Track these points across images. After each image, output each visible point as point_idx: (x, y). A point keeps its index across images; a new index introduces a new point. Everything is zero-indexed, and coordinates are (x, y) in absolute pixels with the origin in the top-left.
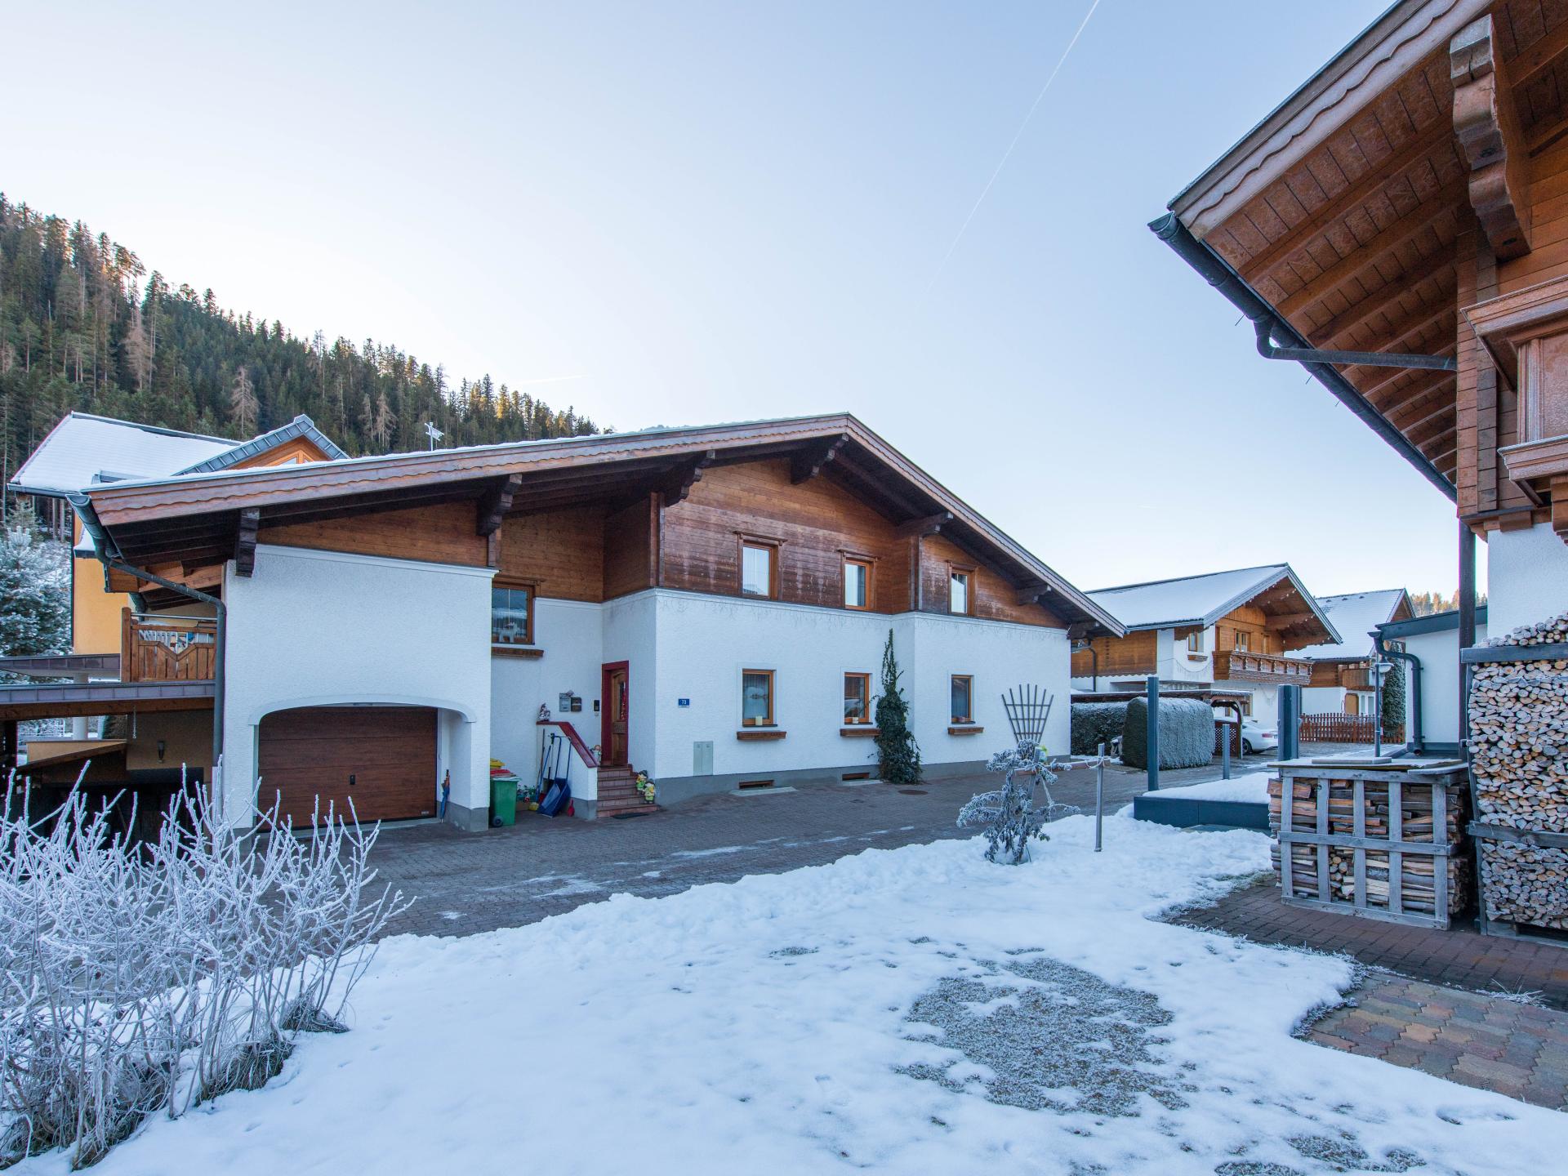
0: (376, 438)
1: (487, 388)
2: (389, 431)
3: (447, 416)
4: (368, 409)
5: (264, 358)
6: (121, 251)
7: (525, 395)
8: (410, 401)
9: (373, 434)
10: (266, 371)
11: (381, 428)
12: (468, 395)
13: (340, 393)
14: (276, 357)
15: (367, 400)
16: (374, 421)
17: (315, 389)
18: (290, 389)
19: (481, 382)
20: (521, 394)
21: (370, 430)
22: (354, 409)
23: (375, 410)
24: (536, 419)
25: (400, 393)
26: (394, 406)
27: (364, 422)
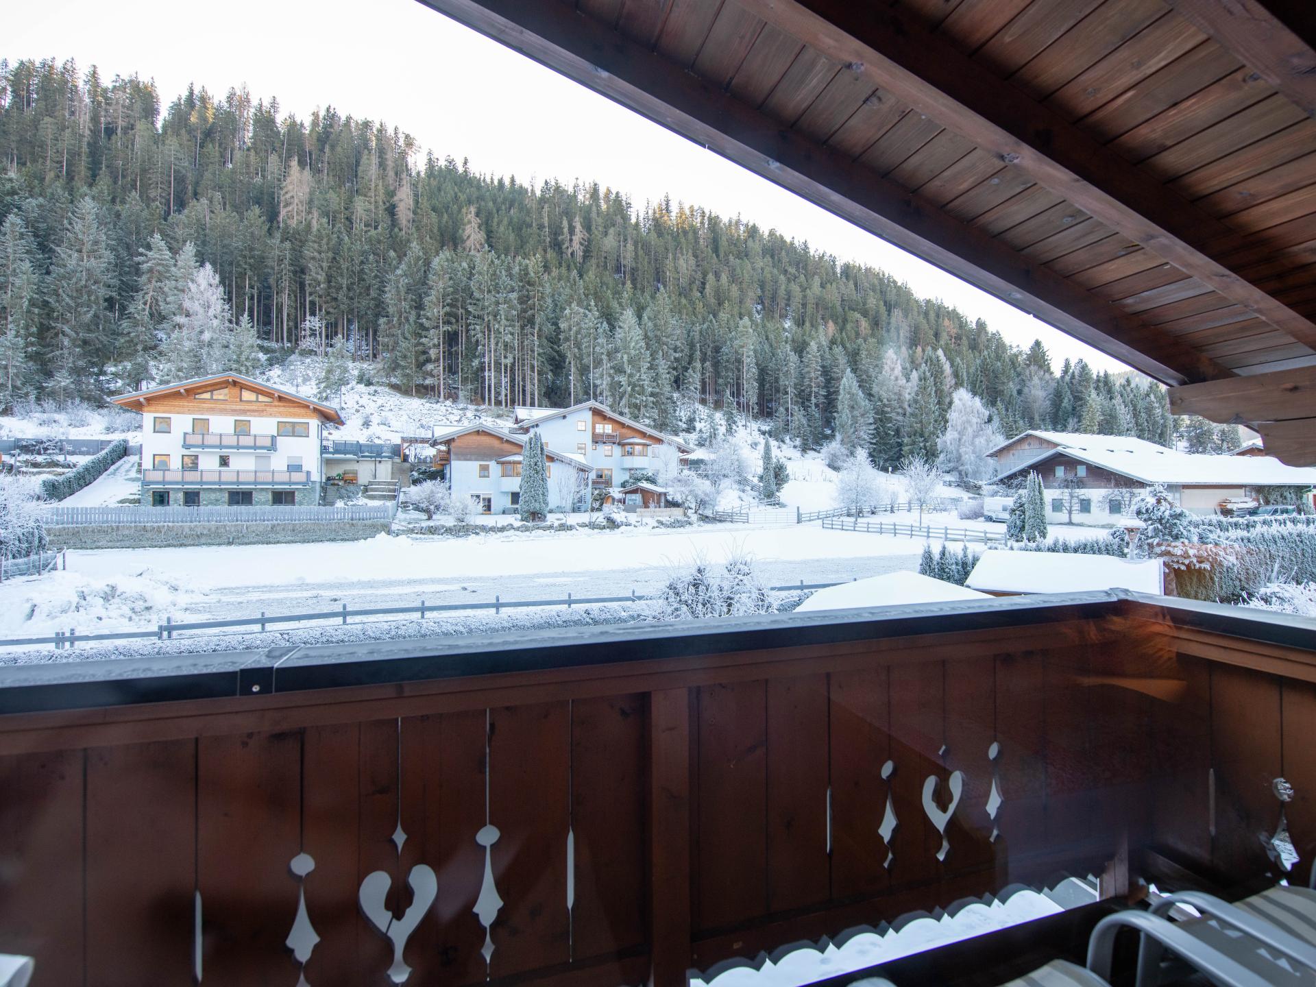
0: (572, 254)
1: (667, 204)
2: (582, 248)
3: (630, 230)
4: (566, 230)
5: (494, 201)
6: (407, 136)
7: (700, 208)
8: (600, 220)
9: (570, 251)
10: (495, 211)
11: (576, 246)
12: (650, 212)
13: (546, 221)
14: (505, 199)
15: (565, 223)
16: (571, 240)
17: (528, 219)
18: (510, 223)
19: (662, 200)
20: (696, 208)
21: (568, 248)
22: (556, 231)
23: (572, 230)
24: (709, 227)
25: (594, 215)
26: (588, 227)
27: (563, 242)
